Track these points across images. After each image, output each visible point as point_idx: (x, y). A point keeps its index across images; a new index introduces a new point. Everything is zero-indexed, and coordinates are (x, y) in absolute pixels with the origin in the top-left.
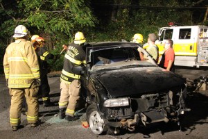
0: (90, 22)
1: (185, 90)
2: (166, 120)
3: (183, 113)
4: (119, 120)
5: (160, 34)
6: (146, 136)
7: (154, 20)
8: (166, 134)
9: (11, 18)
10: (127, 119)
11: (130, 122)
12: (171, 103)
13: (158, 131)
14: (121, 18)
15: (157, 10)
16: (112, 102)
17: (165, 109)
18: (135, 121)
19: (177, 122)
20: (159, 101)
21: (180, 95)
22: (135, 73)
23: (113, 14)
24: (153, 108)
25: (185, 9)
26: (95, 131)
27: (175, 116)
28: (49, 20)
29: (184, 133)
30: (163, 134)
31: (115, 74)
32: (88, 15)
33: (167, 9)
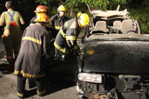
20: (142, 84)
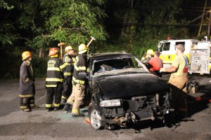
0: (102, 37)
1: (171, 93)
2: (153, 118)
3: (167, 112)
4: (113, 118)
5: (159, 47)
6: (137, 131)
7: (157, 35)
8: (154, 130)
9: (40, 34)
10: (119, 117)
11: (122, 120)
12: (158, 104)
13: (148, 127)
14: (129, 33)
15: (159, 27)
16: (106, 103)
17: (152, 109)
18: (126, 119)
19: (163, 120)
20: (148, 102)
21: (166, 97)
22: (128, 78)
23: (123, 31)
24: (142, 108)
25: (182, 26)
26: (95, 126)
27: (161, 115)
28: (68, 36)
29: (170, 129)
30: (152, 129)
31: (112, 79)
32: (100, 31)
33: (167, 26)
